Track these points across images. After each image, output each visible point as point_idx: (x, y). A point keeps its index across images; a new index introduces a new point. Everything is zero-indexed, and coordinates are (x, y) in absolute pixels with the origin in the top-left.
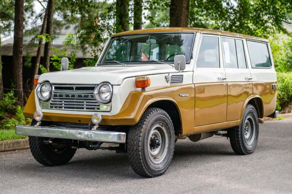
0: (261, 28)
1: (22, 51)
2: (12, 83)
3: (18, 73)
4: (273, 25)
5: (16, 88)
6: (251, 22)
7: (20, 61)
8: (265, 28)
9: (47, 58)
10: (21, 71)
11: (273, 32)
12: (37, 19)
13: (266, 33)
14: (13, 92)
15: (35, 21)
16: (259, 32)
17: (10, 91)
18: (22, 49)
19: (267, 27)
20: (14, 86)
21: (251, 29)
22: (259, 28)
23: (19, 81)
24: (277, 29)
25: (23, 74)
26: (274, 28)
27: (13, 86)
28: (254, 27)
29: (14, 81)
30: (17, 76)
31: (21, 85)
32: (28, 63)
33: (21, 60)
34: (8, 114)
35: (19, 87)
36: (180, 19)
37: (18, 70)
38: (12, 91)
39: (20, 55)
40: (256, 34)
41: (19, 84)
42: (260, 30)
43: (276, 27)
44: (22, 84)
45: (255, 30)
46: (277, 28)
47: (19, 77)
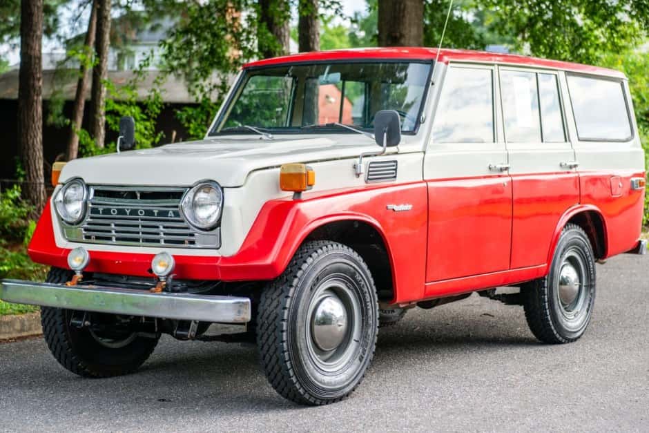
0: (606, 26)
1: (40, 87)
2: (19, 166)
3: (31, 141)
4: (632, 17)
5: (28, 178)
6: (580, 12)
7: (37, 111)
8: (616, 24)
9: (99, 106)
10: (40, 137)
11: (632, 33)
12: (82, 8)
13: (618, 38)
14: (19, 188)
15: (77, 14)
16: (601, 36)
17: (11, 187)
18: (41, 83)
19: (618, 23)
20: (23, 173)
21: (582, 28)
22: (600, 25)
23: (35, 162)
24: (643, 27)
25: (44, 142)
26: (637, 25)
27: (19, 173)
28: (589, 22)
29: (22, 162)
30: (29, 149)
31: (39, 169)
32: (56, 117)
33: (40, 110)
34: (7, 240)
35: (35, 174)
36: (402, 6)
37: (32, 135)
38: (15, 187)
39: (35, 98)
40: (593, 38)
41: (35, 167)
42: (603, 29)
43: (639, 21)
44: (42, 167)
45: (591, 30)
46: (643, 25)
47: (34, 151)
